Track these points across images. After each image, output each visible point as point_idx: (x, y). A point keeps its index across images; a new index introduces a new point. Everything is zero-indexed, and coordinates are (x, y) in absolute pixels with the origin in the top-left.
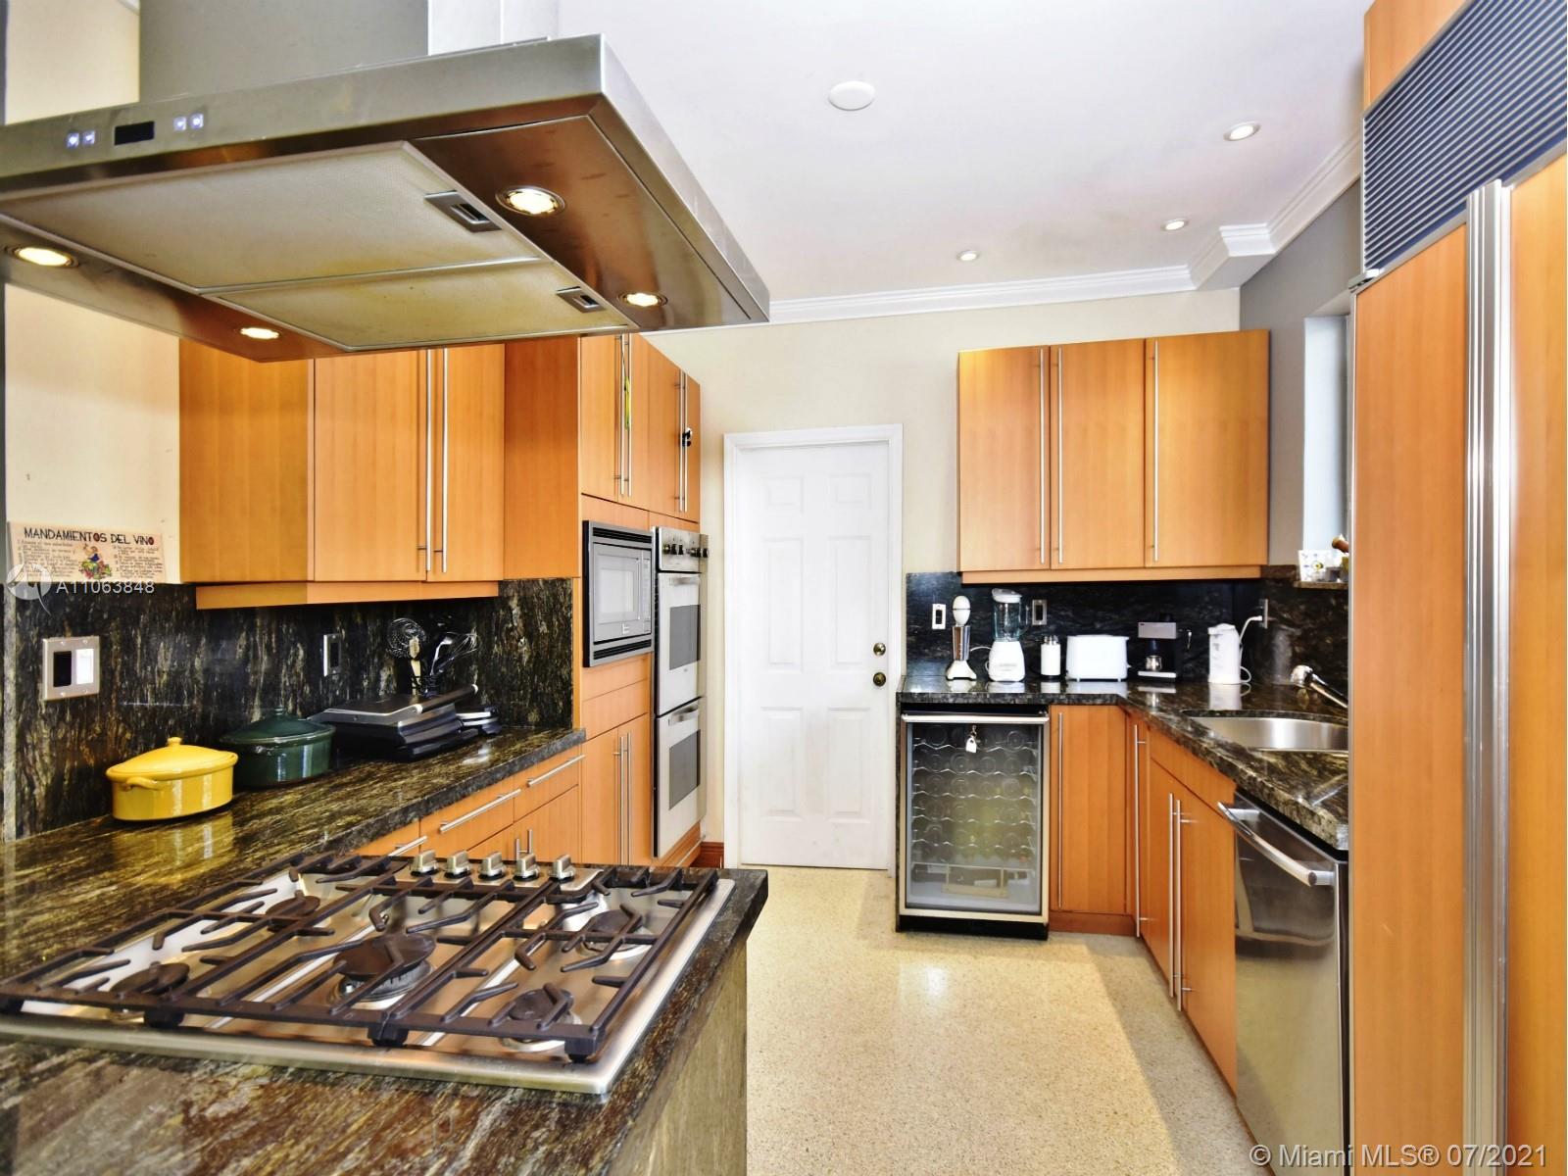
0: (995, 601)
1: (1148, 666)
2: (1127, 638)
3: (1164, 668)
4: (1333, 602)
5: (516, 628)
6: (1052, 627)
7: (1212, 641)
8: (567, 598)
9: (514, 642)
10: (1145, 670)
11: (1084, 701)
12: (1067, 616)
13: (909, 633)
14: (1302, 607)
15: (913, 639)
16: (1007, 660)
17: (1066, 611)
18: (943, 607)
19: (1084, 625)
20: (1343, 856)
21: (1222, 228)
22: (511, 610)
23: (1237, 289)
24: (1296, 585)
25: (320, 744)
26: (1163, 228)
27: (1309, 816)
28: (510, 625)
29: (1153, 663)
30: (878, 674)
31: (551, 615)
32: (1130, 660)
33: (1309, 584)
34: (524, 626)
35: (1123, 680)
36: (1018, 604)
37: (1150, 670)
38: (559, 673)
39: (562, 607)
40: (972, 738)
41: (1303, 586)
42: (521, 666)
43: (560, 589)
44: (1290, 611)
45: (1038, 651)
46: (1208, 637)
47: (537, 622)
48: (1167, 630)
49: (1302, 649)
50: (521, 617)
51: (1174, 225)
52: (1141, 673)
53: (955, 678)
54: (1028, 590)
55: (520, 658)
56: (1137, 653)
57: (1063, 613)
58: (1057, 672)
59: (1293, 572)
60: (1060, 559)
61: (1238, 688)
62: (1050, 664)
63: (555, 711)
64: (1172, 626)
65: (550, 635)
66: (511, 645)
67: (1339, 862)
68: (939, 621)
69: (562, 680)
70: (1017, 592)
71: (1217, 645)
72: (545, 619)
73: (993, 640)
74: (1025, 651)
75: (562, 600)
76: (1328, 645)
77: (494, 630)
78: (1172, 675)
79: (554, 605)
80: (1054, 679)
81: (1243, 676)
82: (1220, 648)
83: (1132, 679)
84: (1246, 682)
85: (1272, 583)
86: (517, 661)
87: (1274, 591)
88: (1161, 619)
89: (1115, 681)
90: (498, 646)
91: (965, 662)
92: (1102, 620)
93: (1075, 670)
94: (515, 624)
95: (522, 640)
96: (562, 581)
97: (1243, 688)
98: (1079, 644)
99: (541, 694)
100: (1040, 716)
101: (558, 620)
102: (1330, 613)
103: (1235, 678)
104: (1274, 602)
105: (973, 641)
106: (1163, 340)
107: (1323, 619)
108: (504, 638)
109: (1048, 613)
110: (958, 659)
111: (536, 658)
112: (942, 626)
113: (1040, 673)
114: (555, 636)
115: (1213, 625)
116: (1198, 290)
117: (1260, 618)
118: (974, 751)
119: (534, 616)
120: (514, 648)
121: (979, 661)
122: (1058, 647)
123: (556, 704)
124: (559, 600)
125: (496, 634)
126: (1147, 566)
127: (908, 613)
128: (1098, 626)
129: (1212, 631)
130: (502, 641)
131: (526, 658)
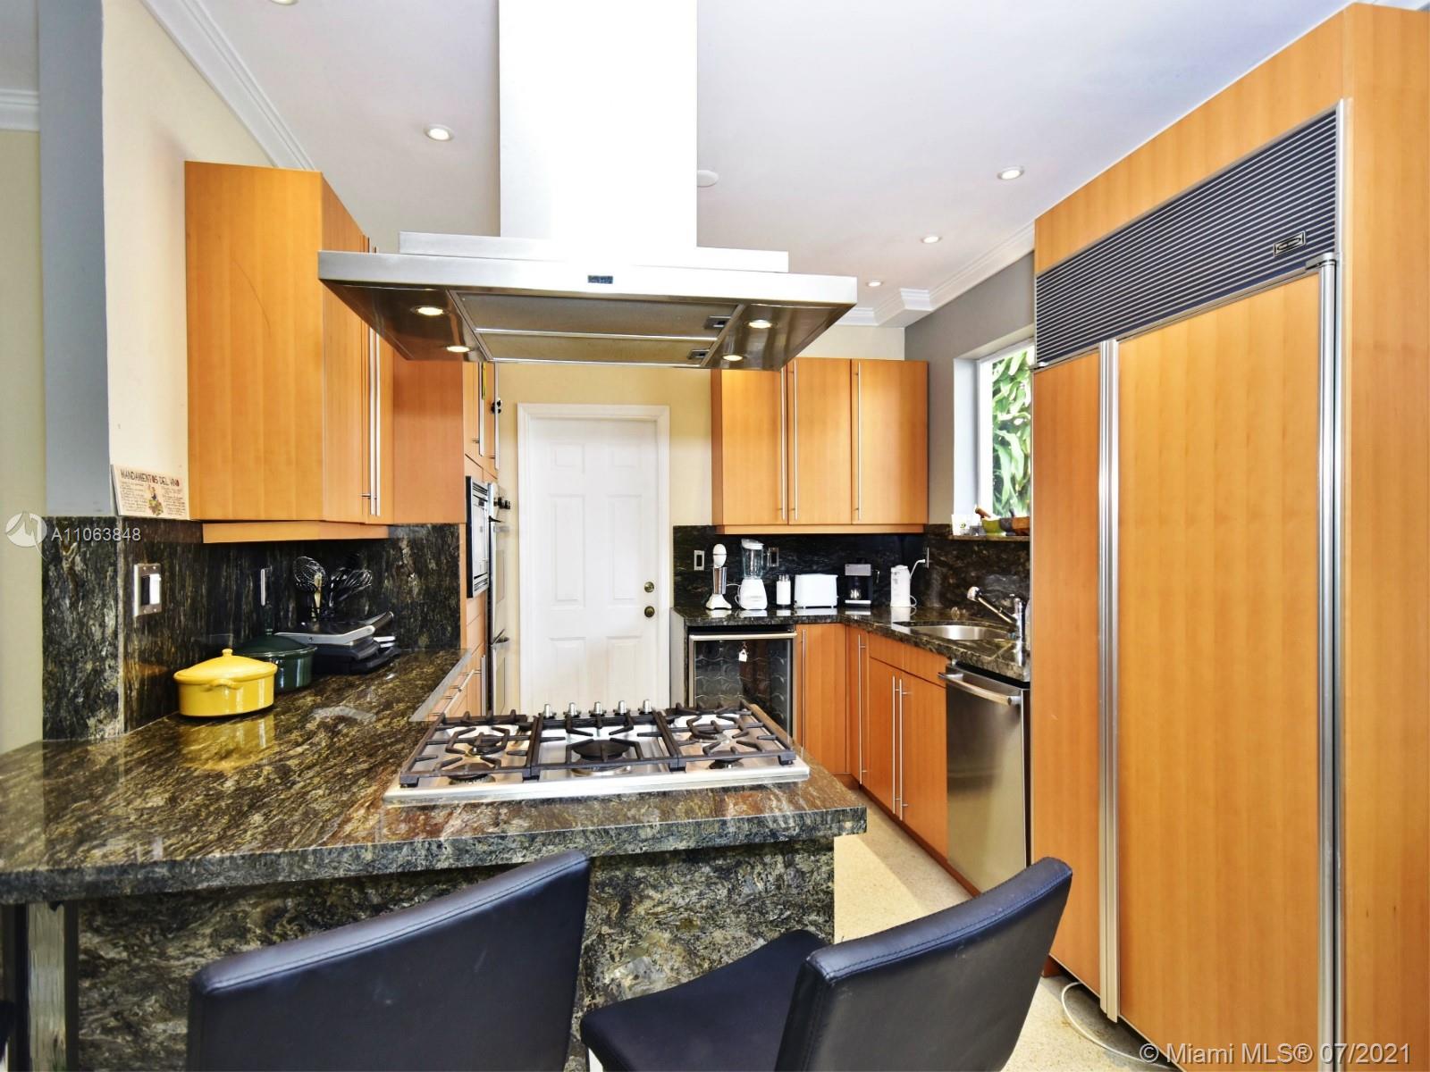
0: (744, 549)
1: (852, 596)
2: (836, 576)
3: (863, 597)
4: (976, 548)
5: (406, 565)
6: (783, 568)
7: (893, 576)
8: (454, 540)
9: (405, 577)
10: (850, 599)
11: (819, 621)
12: (793, 560)
13: (676, 574)
14: (955, 552)
15: (679, 578)
16: (753, 594)
17: (792, 556)
18: (702, 553)
19: (806, 567)
20: (1027, 685)
21: (902, 289)
22: (401, 550)
23: (903, 329)
24: (950, 537)
25: (307, 659)
26: (867, 284)
27: (1005, 667)
28: (401, 563)
29: (855, 594)
30: (649, 607)
31: (440, 554)
32: (839, 592)
33: (960, 536)
34: (414, 563)
35: (835, 607)
36: (760, 551)
37: (853, 599)
38: (447, 603)
39: (449, 547)
40: (744, 651)
41: (956, 538)
42: (412, 597)
43: (448, 532)
44: (946, 555)
45: (775, 587)
46: (890, 573)
47: (426, 561)
48: (863, 570)
49: (955, 581)
50: (410, 556)
51: (875, 284)
52: (847, 602)
53: (716, 609)
54: (766, 540)
55: (411, 591)
56: (843, 588)
57: (790, 558)
58: (788, 602)
59: (947, 529)
60: (796, 517)
61: (909, 610)
62: (783, 597)
63: (444, 634)
64: (868, 567)
65: (439, 572)
66: (401, 580)
67: (1022, 690)
68: (699, 564)
69: (450, 609)
70: (760, 542)
71: (896, 580)
72: (434, 557)
73: (742, 579)
74: (766, 586)
75: (449, 542)
76: (972, 577)
77: (384, 567)
78: (868, 602)
79: (443, 546)
80: (787, 607)
81: (912, 602)
82: (899, 582)
83: (841, 606)
84: (913, 606)
85: (932, 537)
86: (408, 593)
87: (934, 542)
88: (859, 562)
89: (829, 607)
90: (389, 581)
91: (721, 596)
92: (817, 563)
93: (802, 600)
94: (406, 562)
95: (412, 576)
96: (450, 525)
97: (912, 610)
98: (802, 580)
99: (431, 621)
100: (790, 632)
101: (446, 559)
102: (974, 556)
103: (907, 603)
104: (933, 550)
105: (729, 579)
106: (863, 361)
107: (969, 560)
108: (394, 573)
109: (780, 558)
110: (718, 593)
111: (426, 592)
112: (702, 568)
113: (775, 603)
114: (443, 572)
115: (894, 566)
116: (880, 326)
117: (924, 561)
118: (745, 660)
119: (424, 555)
120: (404, 582)
121: (731, 595)
122: (789, 583)
123: (446, 629)
124: (446, 542)
125: (387, 570)
126: (854, 523)
127: (675, 557)
128: (815, 567)
129: (893, 570)
130: (393, 576)
131: (416, 591)
